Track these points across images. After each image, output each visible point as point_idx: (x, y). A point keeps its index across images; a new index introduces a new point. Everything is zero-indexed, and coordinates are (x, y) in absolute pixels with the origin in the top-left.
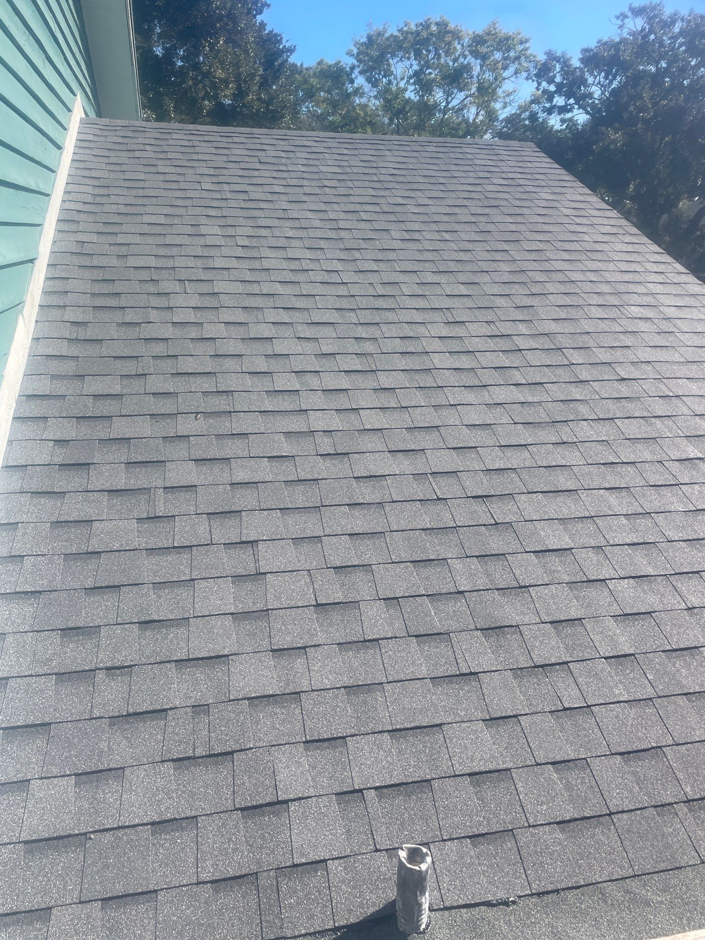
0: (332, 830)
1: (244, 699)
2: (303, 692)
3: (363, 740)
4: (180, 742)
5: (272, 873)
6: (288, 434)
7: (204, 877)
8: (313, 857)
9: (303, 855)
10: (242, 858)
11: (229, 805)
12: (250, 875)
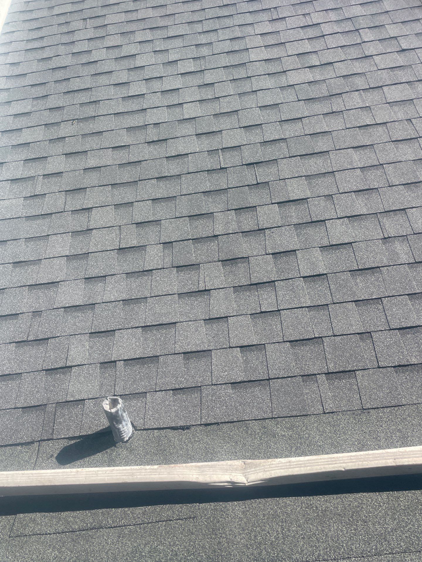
0: (93, 383)
1: (62, 308)
2: (97, 303)
3: (124, 332)
4: (22, 332)
5: (54, 405)
6: (129, 129)
7: (19, 405)
8: (78, 397)
9: (72, 396)
10: (40, 396)
11: (40, 368)
12: (43, 405)
